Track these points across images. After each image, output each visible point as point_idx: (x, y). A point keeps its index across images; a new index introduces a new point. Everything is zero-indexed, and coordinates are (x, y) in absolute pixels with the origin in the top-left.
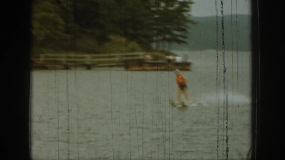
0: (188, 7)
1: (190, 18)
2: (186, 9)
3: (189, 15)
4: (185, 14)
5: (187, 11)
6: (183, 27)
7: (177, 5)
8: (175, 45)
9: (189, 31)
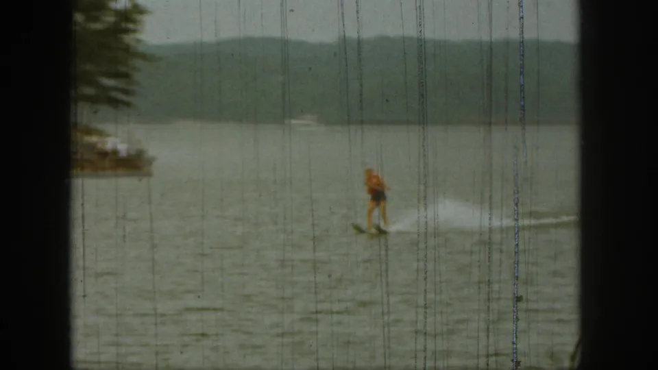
0: (134, 21)
1: (141, 49)
2: (131, 26)
3: (138, 41)
4: (128, 39)
5: (134, 31)
6: (123, 69)
7: (111, 19)
8: (105, 109)
9: (137, 76)
